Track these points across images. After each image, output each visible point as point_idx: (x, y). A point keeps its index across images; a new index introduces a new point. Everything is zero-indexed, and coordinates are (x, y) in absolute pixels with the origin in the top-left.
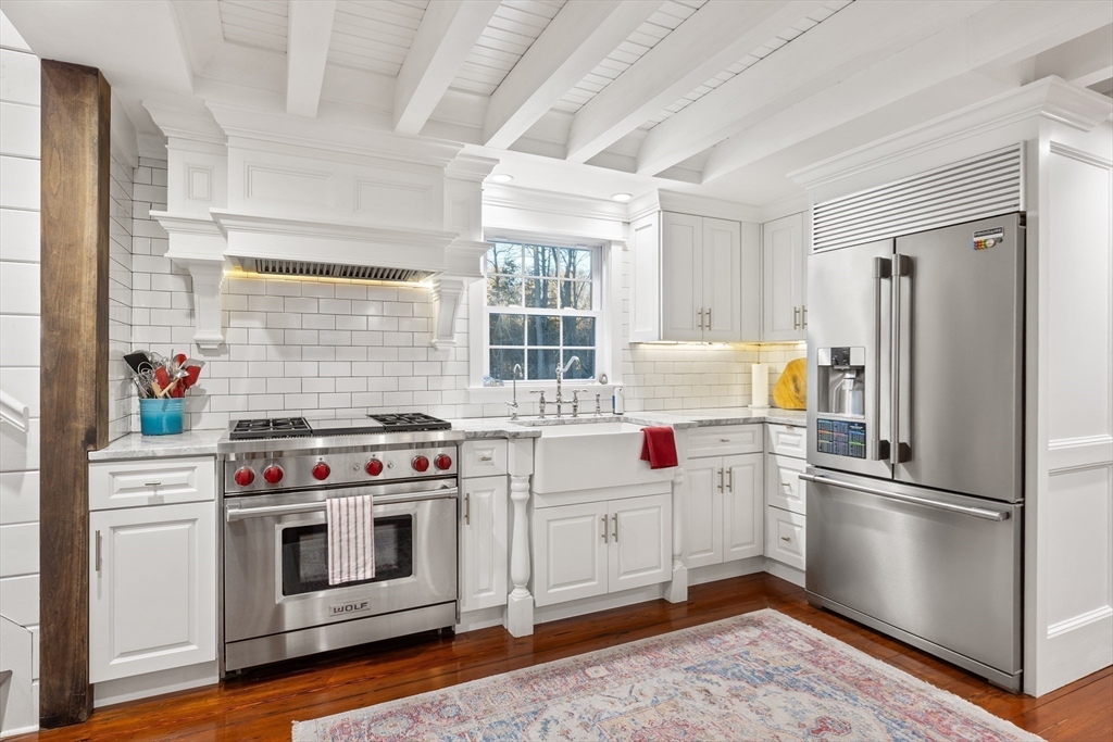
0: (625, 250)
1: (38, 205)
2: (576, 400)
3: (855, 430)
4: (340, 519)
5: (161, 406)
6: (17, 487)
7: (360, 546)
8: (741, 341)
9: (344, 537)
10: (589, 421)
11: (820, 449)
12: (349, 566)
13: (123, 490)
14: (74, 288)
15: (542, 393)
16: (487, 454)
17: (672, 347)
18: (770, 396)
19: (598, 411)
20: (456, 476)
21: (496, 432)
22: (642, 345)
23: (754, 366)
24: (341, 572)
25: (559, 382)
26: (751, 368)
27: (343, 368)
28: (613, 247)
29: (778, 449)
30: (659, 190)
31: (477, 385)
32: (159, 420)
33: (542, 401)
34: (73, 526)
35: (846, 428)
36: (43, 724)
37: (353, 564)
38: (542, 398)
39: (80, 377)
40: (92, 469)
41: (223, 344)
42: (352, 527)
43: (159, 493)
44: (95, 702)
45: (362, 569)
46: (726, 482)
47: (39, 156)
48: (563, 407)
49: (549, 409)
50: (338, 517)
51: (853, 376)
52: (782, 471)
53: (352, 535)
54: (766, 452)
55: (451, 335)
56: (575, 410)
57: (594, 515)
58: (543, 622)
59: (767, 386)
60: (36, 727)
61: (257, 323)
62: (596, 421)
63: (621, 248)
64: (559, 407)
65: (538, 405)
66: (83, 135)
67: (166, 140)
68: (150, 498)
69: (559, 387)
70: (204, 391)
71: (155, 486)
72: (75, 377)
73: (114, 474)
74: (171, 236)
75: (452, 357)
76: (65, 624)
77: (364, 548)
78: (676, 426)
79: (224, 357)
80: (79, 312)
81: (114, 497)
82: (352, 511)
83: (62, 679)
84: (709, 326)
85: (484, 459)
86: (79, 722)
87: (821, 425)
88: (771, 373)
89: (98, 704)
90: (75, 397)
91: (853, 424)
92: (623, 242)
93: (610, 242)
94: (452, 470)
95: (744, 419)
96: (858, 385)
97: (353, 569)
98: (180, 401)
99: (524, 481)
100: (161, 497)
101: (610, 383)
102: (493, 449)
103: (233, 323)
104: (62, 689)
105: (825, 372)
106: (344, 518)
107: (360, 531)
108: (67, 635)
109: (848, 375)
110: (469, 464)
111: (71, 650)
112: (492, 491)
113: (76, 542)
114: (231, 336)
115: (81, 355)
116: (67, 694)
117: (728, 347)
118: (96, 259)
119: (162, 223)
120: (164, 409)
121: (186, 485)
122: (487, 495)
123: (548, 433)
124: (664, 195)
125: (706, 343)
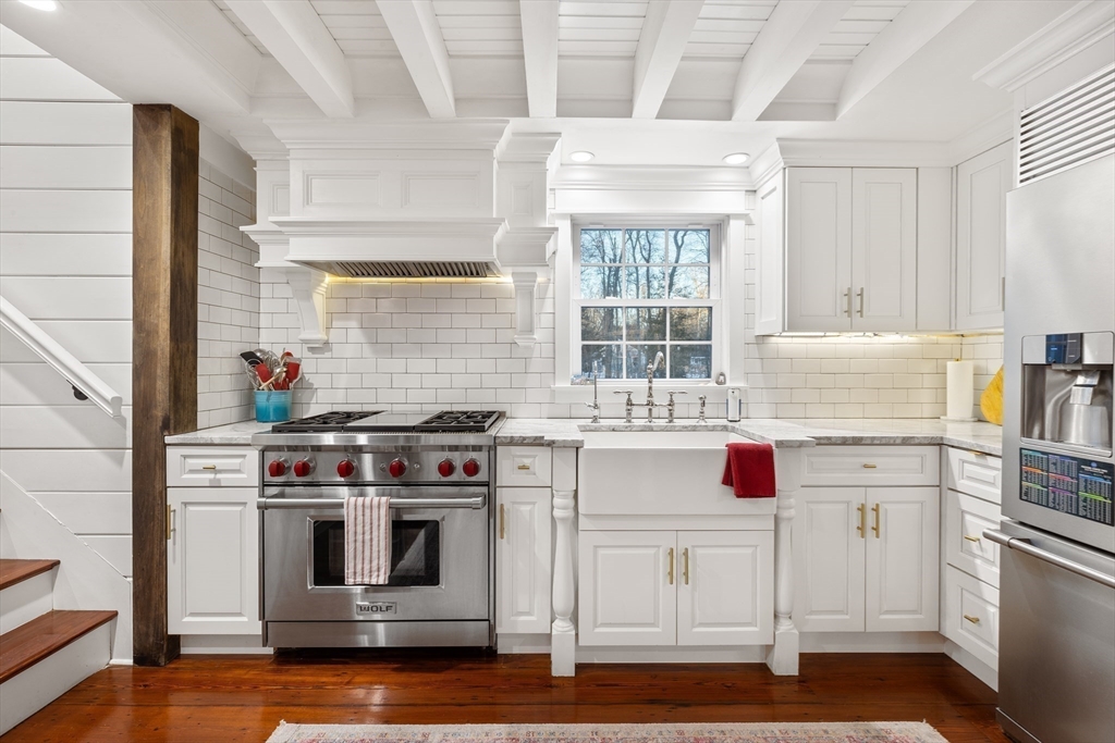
0: (750, 223)
1: (130, 228)
2: (671, 404)
3: (1092, 473)
4: (356, 519)
5: (265, 397)
6: (120, 462)
7: (375, 549)
8: (917, 329)
9: (360, 537)
10: (685, 428)
11: (1024, 495)
12: (363, 568)
13: (192, 471)
14: (155, 295)
15: (629, 394)
16: (527, 462)
17: (818, 340)
18: (976, 405)
19: (702, 416)
20: (487, 484)
21: (536, 438)
22: (773, 340)
23: (950, 364)
24: (355, 573)
25: (650, 382)
26: (945, 367)
27: (428, 365)
28: (732, 222)
29: (962, 484)
30: (778, 139)
31: (563, 384)
32: (267, 409)
33: (629, 403)
34: (154, 499)
35: (1074, 468)
36: (136, 660)
37: (367, 567)
38: (629, 400)
39: (159, 372)
40: (169, 451)
41: (326, 343)
42: (367, 528)
43: (219, 476)
44: (182, 649)
45: (376, 573)
46: (870, 521)
47: (131, 187)
48: (655, 411)
49: (636, 411)
50: (353, 516)
51: (1095, 381)
52: (968, 517)
53: (367, 537)
54: (943, 487)
55: (531, 331)
56: (671, 415)
57: (658, 547)
58: (596, 662)
59: (972, 390)
60: (130, 662)
61: (354, 324)
62: (694, 429)
63: (743, 222)
64: (650, 410)
65: (625, 407)
66: (161, 164)
67: (254, 163)
68: (210, 480)
69: (650, 388)
70: (312, 384)
71: (213, 469)
72: (155, 372)
73: (185, 457)
74: (262, 249)
75: (536, 353)
76: (149, 580)
77: (379, 551)
78: (780, 444)
79: (328, 354)
80: (158, 316)
81: (185, 476)
82: (368, 511)
83: (148, 627)
84: (861, 311)
85: (523, 467)
86: (158, 665)
87: (1025, 458)
88: (978, 374)
89: (184, 651)
90: (155, 389)
91: (1088, 462)
92: (747, 215)
93: (729, 216)
94: (482, 476)
95: (904, 438)
96: (1100, 398)
97: (366, 572)
98: (285, 393)
99: (565, 497)
100: (219, 480)
101: (728, 384)
102: (535, 457)
103: (335, 324)
104: (147, 635)
105: (1034, 374)
106: (360, 518)
107: (375, 534)
108: (150, 589)
109: (1081, 380)
110: (506, 472)
111: (153, 603)
112: (534, 503)
113: (156, 513)
114: (334, 336)
115: (159, 353)
116: (151, 639)
117: (907, 338)
118: (169, 270)
119: (252, 237)
120: (268, 400)
121: (238, 471)
122: (528, 508)
123: (592, 442)
124: (786, 146)
125: (871, 334)
